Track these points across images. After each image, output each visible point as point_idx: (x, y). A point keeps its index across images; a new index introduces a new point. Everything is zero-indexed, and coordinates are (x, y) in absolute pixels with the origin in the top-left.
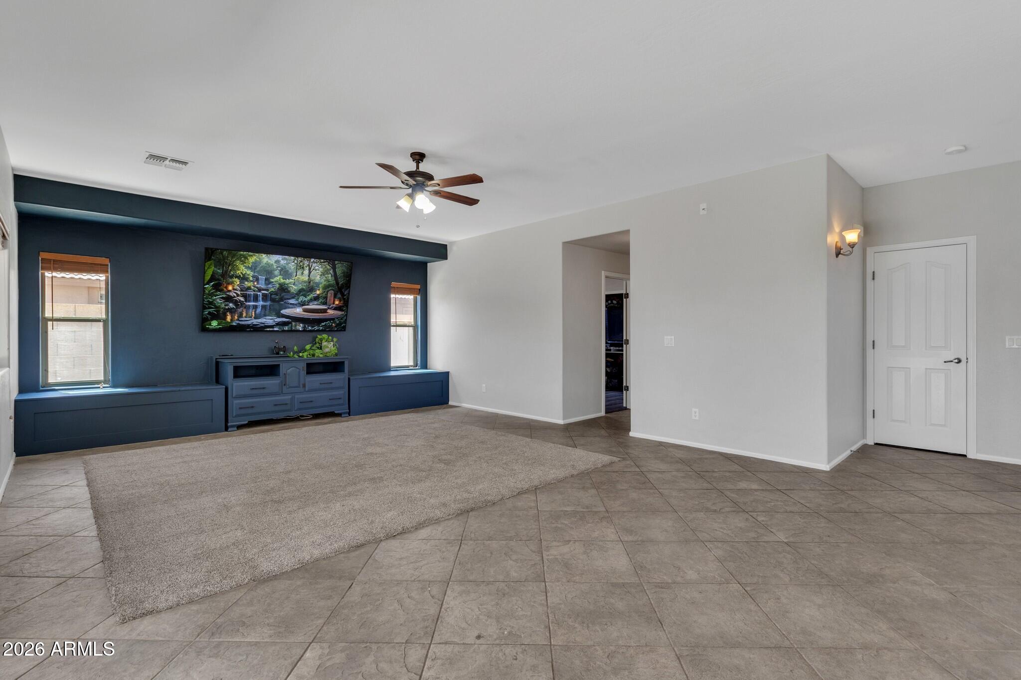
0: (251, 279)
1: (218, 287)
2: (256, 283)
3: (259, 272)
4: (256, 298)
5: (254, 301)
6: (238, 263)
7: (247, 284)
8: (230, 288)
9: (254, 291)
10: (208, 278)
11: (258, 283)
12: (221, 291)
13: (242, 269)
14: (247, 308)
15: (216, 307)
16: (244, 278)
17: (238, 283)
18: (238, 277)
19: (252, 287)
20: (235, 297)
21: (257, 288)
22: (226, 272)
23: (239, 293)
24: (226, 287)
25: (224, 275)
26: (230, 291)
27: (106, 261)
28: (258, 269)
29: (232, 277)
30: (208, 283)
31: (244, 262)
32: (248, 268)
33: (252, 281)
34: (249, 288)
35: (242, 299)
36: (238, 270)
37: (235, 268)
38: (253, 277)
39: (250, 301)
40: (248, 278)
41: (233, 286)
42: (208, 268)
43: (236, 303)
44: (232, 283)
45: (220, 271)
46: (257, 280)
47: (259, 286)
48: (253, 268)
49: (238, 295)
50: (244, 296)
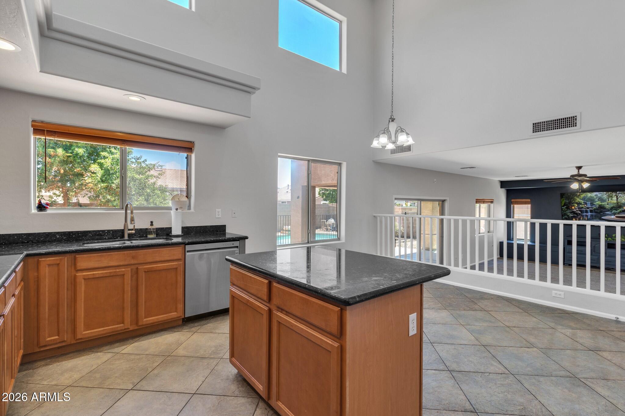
0: (583, 204)
1: (568, 208)
2: (585, 205)
3: (586, 200)
4: (587, 212)
5: (586, 213)
6: (575, 197)
7: (581, 206)
8: (573, 208)
9: (585, 209)
10: (563, 204)
11: (587, 205)
12: (569, 209)
13: (578, 200)
14: (583, 216)
15: (568, 215)
16: (579, 204)
17: (577, 206)
18: (577, 203)
19: (584, 207)
20: (576, 211)
21: (586, 207)
22: (570, 202)
23: (578, 210)
24: (571, 208)
25: (570, 203)
26: (573, 209)
27: (529, 200)
28: (586, 199)
29: (573, 203)
30: (564, 206)
31: (578, 197)
32: (581, 199)
33: (583, 205)
34: (582, 208)
35: (579, 212)
36: (576, 200)
37: (575, 200)
38: (584, 203)
39: (583, 213)
40: (582, 203)
41: (574, 207)
42: (563, 201)
43: (576, 214)
44: (574, 206)
45: (568, 202)
46: (586, 204)
47: (587, 206)
48: (584, 199)
49: (577, 211)
50: (581, 211)
